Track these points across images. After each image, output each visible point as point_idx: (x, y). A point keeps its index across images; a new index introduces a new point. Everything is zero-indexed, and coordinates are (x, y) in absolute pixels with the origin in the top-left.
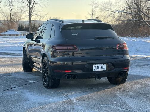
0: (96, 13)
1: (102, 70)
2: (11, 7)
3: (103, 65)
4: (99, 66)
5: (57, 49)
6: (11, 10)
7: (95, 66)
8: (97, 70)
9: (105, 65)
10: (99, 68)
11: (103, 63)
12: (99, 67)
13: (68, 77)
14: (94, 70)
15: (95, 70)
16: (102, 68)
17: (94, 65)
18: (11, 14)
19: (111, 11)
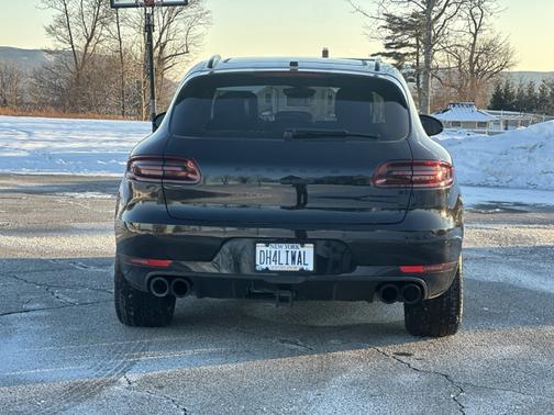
1: (297, 267)
2: (478, 21)
3: (302, 250)
4: (283, 250)
5: (143, 172)
6: (474, 31)
7: (265, 249)
8: (273, 267)
9: (308, 251)
10: (283, 260)
11: (301, 239)
12: (283, 255)
14: (260, 266)
15: (264, 266)
16: (293, 258)
17: (260, 247)
18: (473, 45)
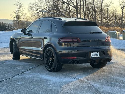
0: (20, 12)
1: (97, 57)
4: (95, 54)
7: (92, 54)
8: (94, 57)
9: (98, 53)
11: (97, 52)
13: (73, 63)
14: (92, 57)
16: (97, 55)
17: (92, 53)
19: (37, 11)
